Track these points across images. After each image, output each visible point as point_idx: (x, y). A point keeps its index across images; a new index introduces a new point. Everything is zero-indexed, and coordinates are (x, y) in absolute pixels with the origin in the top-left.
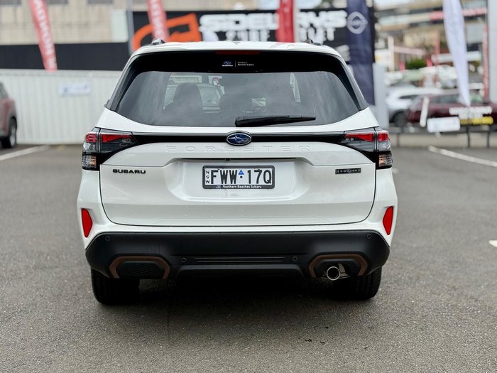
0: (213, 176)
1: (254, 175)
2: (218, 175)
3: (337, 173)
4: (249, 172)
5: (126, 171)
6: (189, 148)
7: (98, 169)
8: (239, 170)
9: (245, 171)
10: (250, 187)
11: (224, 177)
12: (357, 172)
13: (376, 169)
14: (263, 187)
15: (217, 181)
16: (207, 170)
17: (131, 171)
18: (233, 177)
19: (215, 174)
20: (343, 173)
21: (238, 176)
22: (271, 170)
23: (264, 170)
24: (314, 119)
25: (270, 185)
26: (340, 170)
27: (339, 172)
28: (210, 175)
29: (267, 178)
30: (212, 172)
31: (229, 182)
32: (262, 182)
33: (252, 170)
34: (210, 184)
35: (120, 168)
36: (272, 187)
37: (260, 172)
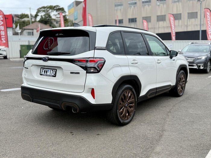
0: (42, 71)
8: (48, 70)
9: (50, 70)
10: (50, 76)
11: (45, 72)
12: (78, 74)
13: (86, 73)
14: (53, 76)
15: (43, 73)
16: (41, 69)
18: (47, 72)
20: (73, 73)
21: (48, 72)
22: (56, 70)
26: (72, 72)
27: (72, 73)
29: (54, 73)
31: (45, 74)
33: (51, 70)
34: (41, 73)
36: (55, 76)
37: (53, 71)
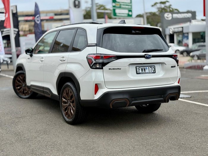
0: (139, 70)
1: (150, 69)
2: (140, 69)
3: (171, 67)
4: (149, 68)
5: (114, 69)
6: (134, 60)
7: (102, 68)
8: (146, 67)
9: (148, 67)
10: (150, 73)
11: (142, 70)
14: (153, 73)
15: (140, 71)
16: (137, 67)
17: (116, 69)
18: (145, 70)
19: (139, 69)
21: (146, 69)
22: (154, 67)
23: (152, 67)
24: (162, 50)
25: (154, 72)
28: (138, 69)
29: (154, 70)
30: (139, 68)
31: (144, 72)
32: (152, 71)
33: (149, 67)
34: (138, 72)
35: (112, 68)
36: (155, 72)
37: (152, 68)
